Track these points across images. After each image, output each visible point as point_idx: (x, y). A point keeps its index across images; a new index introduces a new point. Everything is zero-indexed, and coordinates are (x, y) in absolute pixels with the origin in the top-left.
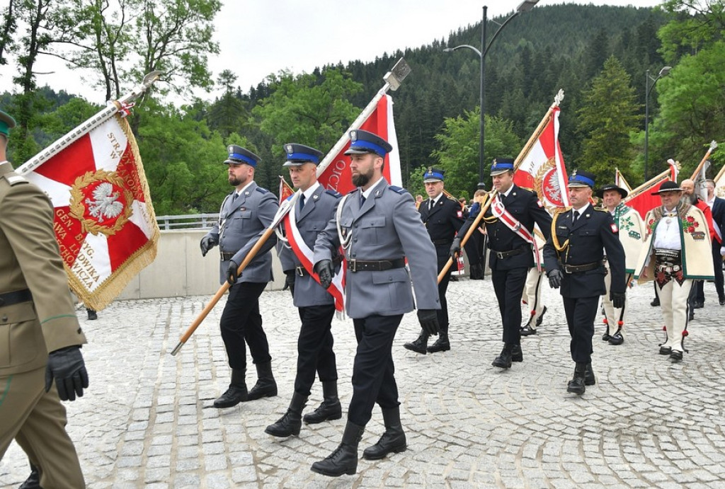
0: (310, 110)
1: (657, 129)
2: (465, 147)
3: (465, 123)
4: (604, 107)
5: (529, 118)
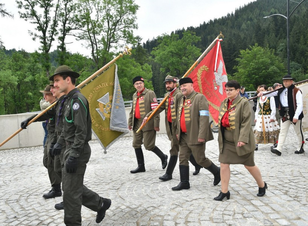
0: (177, 51)
2: (251, 63)
3: (250, 52)
5: (279, 47)
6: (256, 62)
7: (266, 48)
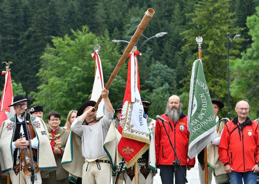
1: (250, 58)
2: (74, 67)
3: (72, 42)
4: (206, 30)
5: (128, 25)
6: (85, 66)
7: (103, 38)
